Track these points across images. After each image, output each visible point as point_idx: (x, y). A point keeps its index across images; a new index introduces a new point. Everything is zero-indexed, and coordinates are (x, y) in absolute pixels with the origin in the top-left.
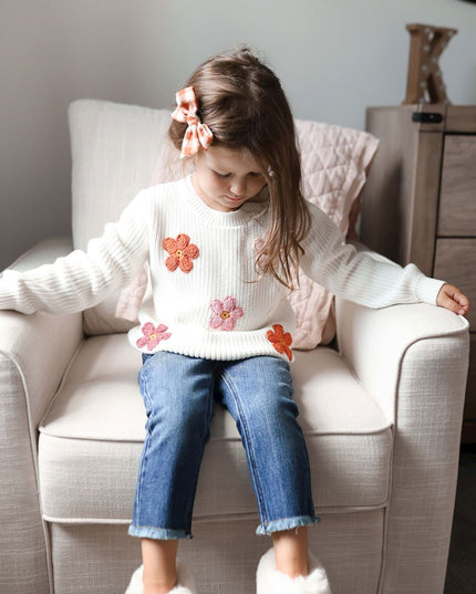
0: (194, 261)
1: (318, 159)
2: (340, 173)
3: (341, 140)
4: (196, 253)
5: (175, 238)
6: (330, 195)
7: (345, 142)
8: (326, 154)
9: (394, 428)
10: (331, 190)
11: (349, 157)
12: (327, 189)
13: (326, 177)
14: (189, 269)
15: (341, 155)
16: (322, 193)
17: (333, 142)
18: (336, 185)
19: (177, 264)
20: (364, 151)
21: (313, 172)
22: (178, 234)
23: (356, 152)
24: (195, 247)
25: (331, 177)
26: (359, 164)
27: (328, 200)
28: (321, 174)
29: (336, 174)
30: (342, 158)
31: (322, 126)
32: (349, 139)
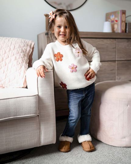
0: (62, 58)
1: (20, 45)
2: (25, 48)
3: (25, 42)
4: (62, 56)
5: (57, 53)
6: (23, 53)
7: (26, 42)
8: (22, 44)
9: (38, 95)
10: (23, 52)
11: (28, 45)
12: (22, 52)
13: (22, 49)
14: (61, 60)
15: (25, 45)
16: (21, 52)
17: (23, 42)
18: (25, 51)
19: (59, 60)
20: (31, 44)
21: (19, 48)
22: (57, 52)
23: (29, 44)
24: (62, 55)
25: (23, 49)
26: (30, 47)
27: (23, 54)
28: (21, 48)
29: (25, 49)
30: (26, 45)
31: (21, 39)
32: (27, 42)
